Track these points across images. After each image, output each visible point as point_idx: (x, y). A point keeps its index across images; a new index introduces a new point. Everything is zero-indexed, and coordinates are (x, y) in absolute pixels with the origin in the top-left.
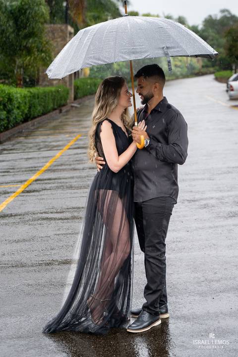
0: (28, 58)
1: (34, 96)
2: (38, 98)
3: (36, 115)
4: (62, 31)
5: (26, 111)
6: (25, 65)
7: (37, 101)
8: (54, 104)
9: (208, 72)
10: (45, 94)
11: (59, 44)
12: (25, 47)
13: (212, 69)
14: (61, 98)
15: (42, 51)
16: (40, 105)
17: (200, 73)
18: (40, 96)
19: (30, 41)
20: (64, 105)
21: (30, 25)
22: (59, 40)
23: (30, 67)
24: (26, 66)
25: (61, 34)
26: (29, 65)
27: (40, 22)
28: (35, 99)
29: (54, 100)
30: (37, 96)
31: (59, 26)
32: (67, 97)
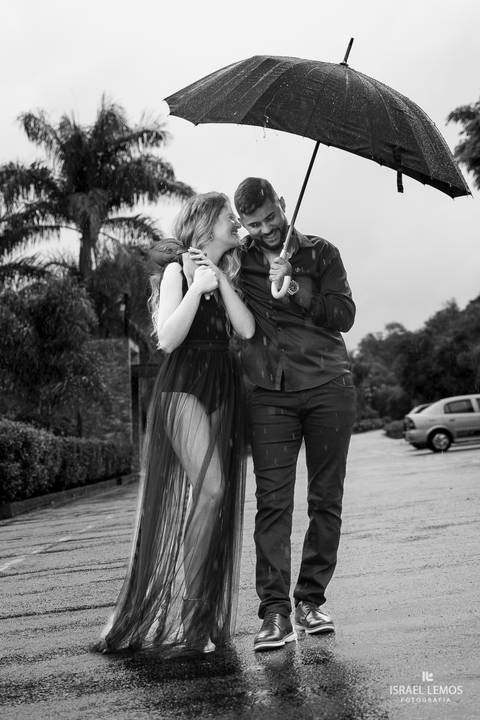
0: (59, 384)
1: (70, 448)
2: (78, 451)
3: (75, 481)
4: (119, 349)
5: (57, 470)
6: (53, 396)
7: (76, 455)
8: (107, 467)
9: (374, 426)
10: (91, 448)
11: (115, 371)
12: (54, 368)
13: (379, 421)
14: (120, 459)
15: (83, 373)
16: (82, 464)
17: (360, 429)
18: (81, 450)
19: (62, 356)
20: (125, 474)
21: (61, 330)
22: (114, 363)
23: (62, 399)
24: (56, 397)
25: (116, 354)
26: (60, 396)
27: (78, 324)
28: (72, 452)
29: (106, 460)
30: (75, 449)
31: (113, 340)
32: (131, 459)
